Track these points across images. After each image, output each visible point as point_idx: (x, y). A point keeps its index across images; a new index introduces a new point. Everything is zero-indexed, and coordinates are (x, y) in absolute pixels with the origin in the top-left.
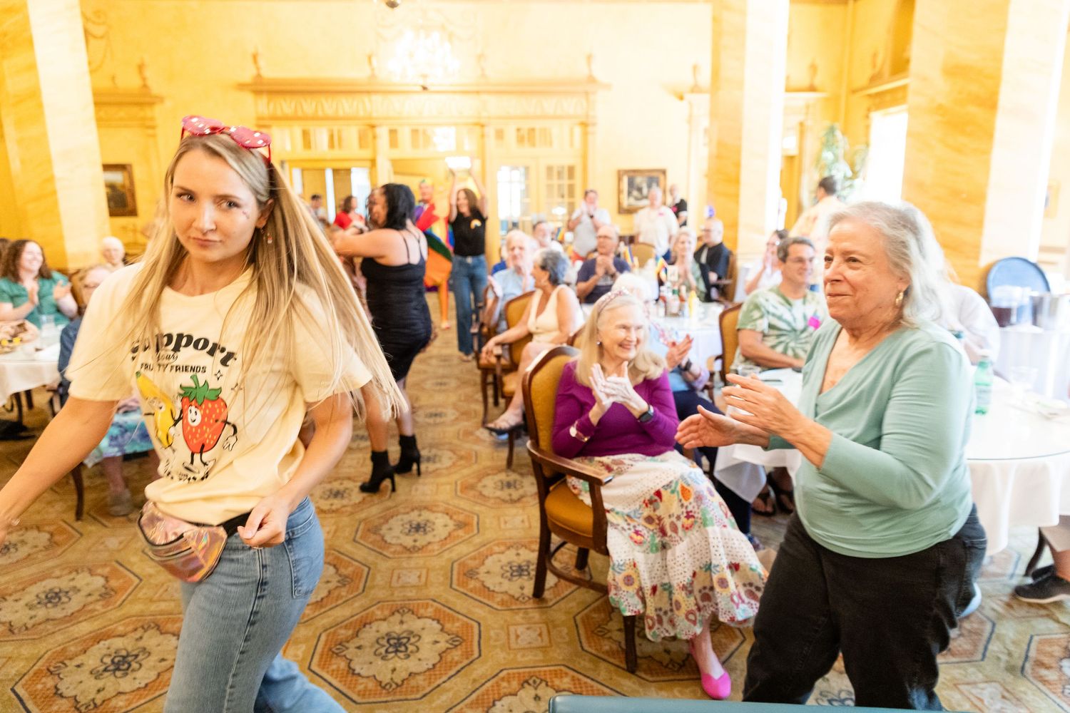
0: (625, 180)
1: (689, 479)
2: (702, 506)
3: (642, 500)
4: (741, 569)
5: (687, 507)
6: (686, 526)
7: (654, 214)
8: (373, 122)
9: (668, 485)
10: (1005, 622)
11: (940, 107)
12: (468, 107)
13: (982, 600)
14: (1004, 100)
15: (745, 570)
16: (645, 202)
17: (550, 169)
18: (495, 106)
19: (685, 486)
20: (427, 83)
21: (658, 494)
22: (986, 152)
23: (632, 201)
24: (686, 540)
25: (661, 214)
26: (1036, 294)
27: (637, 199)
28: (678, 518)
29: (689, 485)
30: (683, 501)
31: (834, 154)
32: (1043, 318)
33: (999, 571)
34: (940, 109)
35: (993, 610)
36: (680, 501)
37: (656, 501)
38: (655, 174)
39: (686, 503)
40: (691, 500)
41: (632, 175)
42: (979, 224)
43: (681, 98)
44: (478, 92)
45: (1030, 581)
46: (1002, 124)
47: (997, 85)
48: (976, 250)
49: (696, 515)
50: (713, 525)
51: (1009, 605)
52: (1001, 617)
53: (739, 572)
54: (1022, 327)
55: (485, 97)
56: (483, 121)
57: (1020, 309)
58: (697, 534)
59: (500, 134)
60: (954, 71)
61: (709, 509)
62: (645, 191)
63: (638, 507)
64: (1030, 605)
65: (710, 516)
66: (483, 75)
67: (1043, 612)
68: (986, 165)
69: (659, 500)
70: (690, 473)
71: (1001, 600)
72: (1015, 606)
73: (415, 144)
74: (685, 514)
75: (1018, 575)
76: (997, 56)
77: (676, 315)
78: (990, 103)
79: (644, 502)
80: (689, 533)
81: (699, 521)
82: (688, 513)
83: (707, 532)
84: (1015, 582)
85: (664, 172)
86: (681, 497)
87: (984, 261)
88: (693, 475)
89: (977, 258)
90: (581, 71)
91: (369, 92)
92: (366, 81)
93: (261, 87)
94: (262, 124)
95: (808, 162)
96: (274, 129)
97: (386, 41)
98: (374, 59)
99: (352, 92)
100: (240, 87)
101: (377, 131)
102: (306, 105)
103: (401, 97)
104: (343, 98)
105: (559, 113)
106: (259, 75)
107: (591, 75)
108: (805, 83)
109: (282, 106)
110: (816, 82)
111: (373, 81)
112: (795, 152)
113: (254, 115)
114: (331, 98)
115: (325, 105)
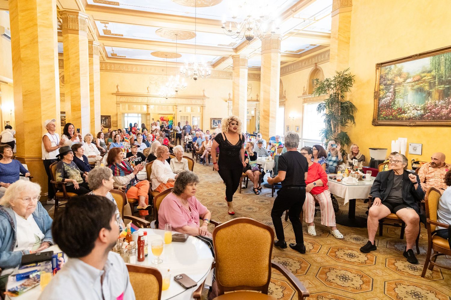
0: (212, 121)
8: (148, 104)
12: (173, 101)
14: (270, 115)
16: (217, 126)
18: (179, 101)
27: (215, 126)
34: (263, 116)
38: (220, 120)
41: (214, 119)
43: (226, 101)
44: (175, 98)
46: (270, 119)
55: (177, 99)
56: (176, 105)
60: (264, 111)
76: (269, 111)
78: (269, 116)
90: (202, 94)
91: (147, 97)
92: (146, 94)
93: (118, 94)
94: (118, 103)
95: (257, 118)
96: (121, 105)
97: (152, 84)
98: (149, 89)
99: (143, 96)
100: (113, 94)
101: (149, 106)
102: (130, 99)
103: (156, 98)
104: (140, 98)
105: (196, 103)
106: (118, 91)
107: (204, 95)
108: (256, 99)
109: (123, 99)
110: (258, 99)
111: (148, 94)
112: (254, 115)
113: (116, 101)
114: (137, 97)
115: (135, 99)
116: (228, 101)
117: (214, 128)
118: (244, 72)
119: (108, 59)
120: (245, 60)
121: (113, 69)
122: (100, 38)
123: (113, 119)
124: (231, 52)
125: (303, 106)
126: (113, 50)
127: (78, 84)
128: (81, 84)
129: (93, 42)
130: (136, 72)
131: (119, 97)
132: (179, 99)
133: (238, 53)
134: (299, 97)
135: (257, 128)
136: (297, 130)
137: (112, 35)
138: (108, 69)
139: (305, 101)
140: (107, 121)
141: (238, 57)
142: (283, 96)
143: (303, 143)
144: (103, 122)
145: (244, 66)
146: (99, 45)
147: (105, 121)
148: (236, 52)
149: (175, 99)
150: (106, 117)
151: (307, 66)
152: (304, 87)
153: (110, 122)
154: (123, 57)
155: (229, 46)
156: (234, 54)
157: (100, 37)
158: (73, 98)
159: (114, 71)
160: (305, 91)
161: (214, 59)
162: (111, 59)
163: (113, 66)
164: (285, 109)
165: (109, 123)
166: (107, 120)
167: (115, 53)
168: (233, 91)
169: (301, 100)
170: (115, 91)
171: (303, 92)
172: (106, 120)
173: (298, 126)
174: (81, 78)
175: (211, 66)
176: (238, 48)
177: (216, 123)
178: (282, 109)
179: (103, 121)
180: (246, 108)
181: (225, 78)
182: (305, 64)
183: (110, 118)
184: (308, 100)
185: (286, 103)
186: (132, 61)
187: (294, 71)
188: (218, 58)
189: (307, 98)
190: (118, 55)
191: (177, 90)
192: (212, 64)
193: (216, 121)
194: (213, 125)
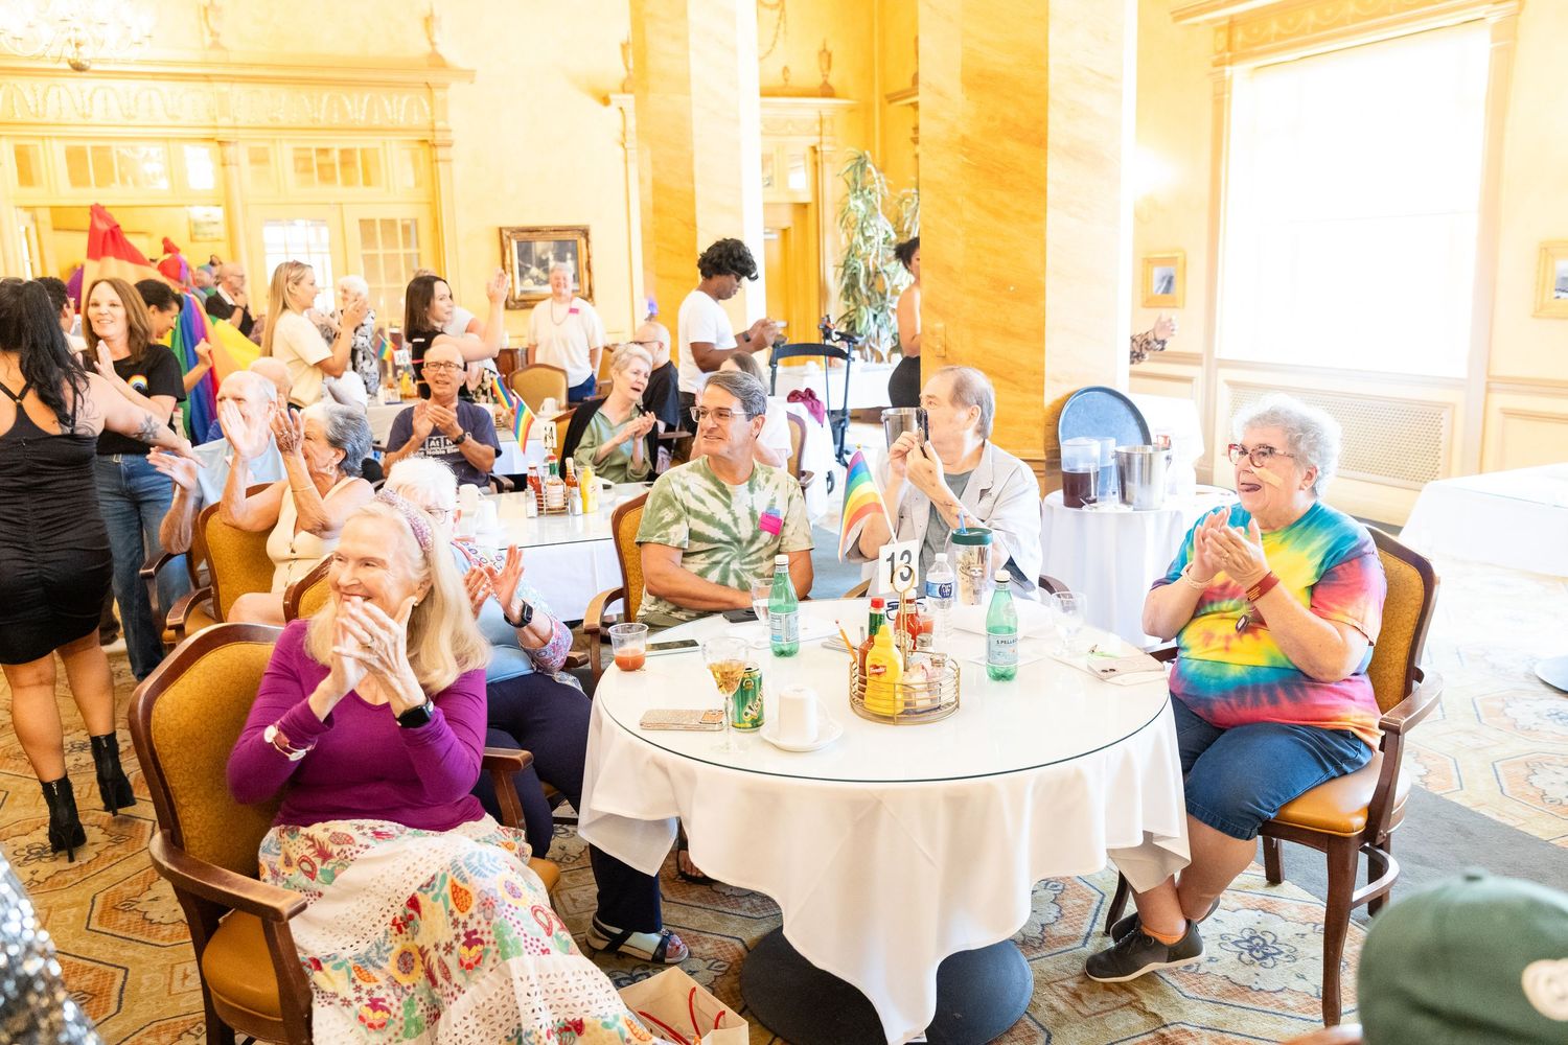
0: (514, 244)
1: (464, 869)
2: (496, 920)
3: (389, 919)
4: (587, 1029)
5: (465, 925)
6: (466, 962)
7: (561, 310)
9: (428, 885)
10: (1065, 1029)
11: (964, 139)
12: (191, 104)
13: (1036, 993)
15: (595, 1030)
17: (366, 225)
18: (248, 105)
19: (459, 882)
20: (85, 55)
21: (413, 903)
22: (1039, 217)
23: (529, 284)
24: (471, 990)
25: (573, 311)
26: (1122, 449)
27: (538, 281)
28: (449, 948)
29: (465, 881)
30: (457, 914)
31: (867, 202)
32: (1134, 487)
33: (1070, 931)
35: (1052, 1008)
36: (451, 913)
37: (411, 918)
38: (568, 236)
39: (462, 918)
40: (473, 909)
41: (526, 236)
42: (1039, 334)
43: (606, 101)
44: (207, 78)
45: (1111, 944)
46: (1058, 172)
47: (1044, 108)
48: (1038, 375)
49: (485, 938)
50: (520, 953)
51: (1077, 996)
52: (1061, 1019)
53: (584, 1036)
54: (1108, 505)
55: (224, 88)
56: (222, 134)
57: (1102, 473)
58: (489, 976)
59: (260, 159)
61: (510, 924)
62: (552, 264)
63: (381, 935)
64: (1107, 988)
65: (514, 935)
66: (216, 45)
67: (1125, 998)
68: (1040, 237)
69: (416, 915)
70: (470, 857)
71: (1065, 987)
72: (1084, 995)
73: (78, 178)
74: (463, 939)
75: (1097, 933)
77: (561, 512)
79: (394, 923)
80: (476, 974)
81: (492, 947)
82: (468, 935)
83: (508, 966)
84: (1090, 949)
85: (585, 233)
86: (452, 905)
87: (1051, 396)
88: (474, 861)
89: (1041, 393)
90: (418, 47)
95: (829, 214)
103: (40, 84)
105: (376, 121)
107: (434, 54)
108: (816, 81)
110: (832, 81)
112: (807, 198)
116: (614, 98)
117: (526, 303)
132: (239, 91)
135: (835, 286)
149: (202, 85)
177: (543, 264)
180: (752, 147)
193: (539, 247)
194: (521, 274)
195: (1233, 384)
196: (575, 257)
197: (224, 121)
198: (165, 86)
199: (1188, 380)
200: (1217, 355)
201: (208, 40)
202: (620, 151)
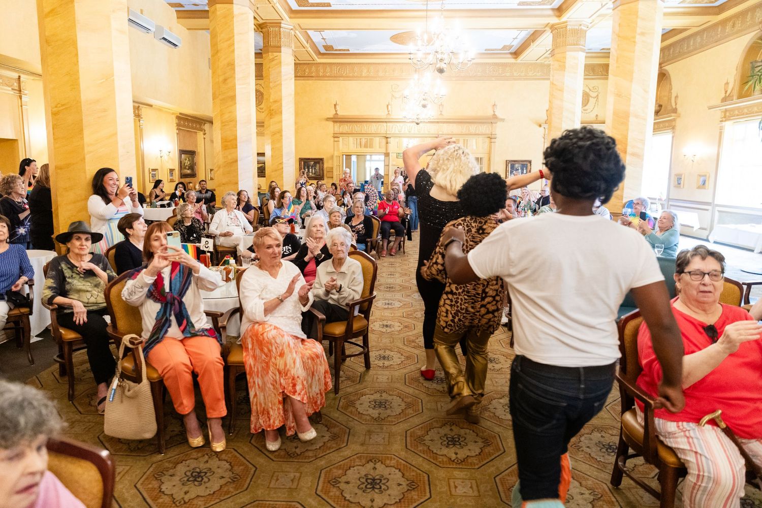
0: (511, 165)
8: (388, 136)
23: (514, 176)
38: (526, 163)
41: (513, 163)
43: (540, 126)
44: (438, 122)
55: (441, 124)
62: (520, 171)
66: (441, 114)
85: (530, 162)
90: (490, 113)
91: (386, 122)
92: (385, 117)
93: (337, 120)
94: (336, 136)
96: (341, 139)
97: (396, 98)
98: (389, 107)
99: (378, 122)
100: (328, 119)
101: (389, 139)
102: (357, 128)
103: (401, 124)
104: (374, 124)
105: (477, 132)
106: (336, 114)
107: (494, 115)
109: (345, 128)
111: (389, 117)
113: (333, 132)
114: (368, 124)
115: (365, 128)
116: (543, 126)
118: (577, 60)
119: (320, 57)
120: (579, 33)
121: (328, 74)
122: (292, 16)
123: (326, 165)
124: (549, 16)
125: (721, 128)
126: (323, 39)
127: (233, 98)
128: (238, 98)
129: (280, 23)
130: (368, 78)
131: (338, 124)
132: (445, 125)
133: (564, 18)
134: (710, 108)
136: (701, 183)
137: (311, 6)
138: (321, 74)
139: (727, 116)
140: (317, 168)
141: (564, 26)
142: (670, 108)
143: (717, 214)
144: (310, 170)
145: (577, 45)
146: (292, 27)
147: (315, 169)
148: (559, 16)
149: (437, 124)
150: (316, 161)
151: (737, 33)
152: (727, 83)
153: (323, 171)
154: (344, 50)
155: (544, 4)
156: (554, 20)
157: (293, 13)
158: (224, 124)
159: (330, 78)
160: (727, 95)
161: (514, 38)
162: (325, 57)
163: (328, 69)
164: (673, 137)
165: (321, 172)
166: (318, 165)
167: (329, 44)
168: (550, 102)
169: (718, 113)
170: (331, 114)
171: (723, 95)
172: (315, 166)
173: (705, 176)
174: (238, 87)
175: (510, 56)
176: (564, 7)
177: (517, 170)
178: (666, 138)
179: (312, 168)
181: (539, 79)
182: (733, 26)
183: (323, 163)
184: (736, 112)
185: (679, 123)
186: (361, 57)
187: (702, 47)
188: (523, 35)
189: (733, 110)
190: (335, 48)
191: (423, 102)
192: (513, 50)
193: (517, 166)
194: (511, 173)
195: (719, 211)
196: (527, 169)
197: (441, 133)
198: (428, 124)
199: (707, 210)
200: (715, 203)
201: (440, 113)
202: (543, 139)
